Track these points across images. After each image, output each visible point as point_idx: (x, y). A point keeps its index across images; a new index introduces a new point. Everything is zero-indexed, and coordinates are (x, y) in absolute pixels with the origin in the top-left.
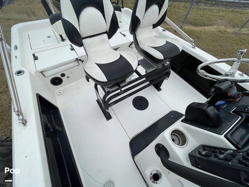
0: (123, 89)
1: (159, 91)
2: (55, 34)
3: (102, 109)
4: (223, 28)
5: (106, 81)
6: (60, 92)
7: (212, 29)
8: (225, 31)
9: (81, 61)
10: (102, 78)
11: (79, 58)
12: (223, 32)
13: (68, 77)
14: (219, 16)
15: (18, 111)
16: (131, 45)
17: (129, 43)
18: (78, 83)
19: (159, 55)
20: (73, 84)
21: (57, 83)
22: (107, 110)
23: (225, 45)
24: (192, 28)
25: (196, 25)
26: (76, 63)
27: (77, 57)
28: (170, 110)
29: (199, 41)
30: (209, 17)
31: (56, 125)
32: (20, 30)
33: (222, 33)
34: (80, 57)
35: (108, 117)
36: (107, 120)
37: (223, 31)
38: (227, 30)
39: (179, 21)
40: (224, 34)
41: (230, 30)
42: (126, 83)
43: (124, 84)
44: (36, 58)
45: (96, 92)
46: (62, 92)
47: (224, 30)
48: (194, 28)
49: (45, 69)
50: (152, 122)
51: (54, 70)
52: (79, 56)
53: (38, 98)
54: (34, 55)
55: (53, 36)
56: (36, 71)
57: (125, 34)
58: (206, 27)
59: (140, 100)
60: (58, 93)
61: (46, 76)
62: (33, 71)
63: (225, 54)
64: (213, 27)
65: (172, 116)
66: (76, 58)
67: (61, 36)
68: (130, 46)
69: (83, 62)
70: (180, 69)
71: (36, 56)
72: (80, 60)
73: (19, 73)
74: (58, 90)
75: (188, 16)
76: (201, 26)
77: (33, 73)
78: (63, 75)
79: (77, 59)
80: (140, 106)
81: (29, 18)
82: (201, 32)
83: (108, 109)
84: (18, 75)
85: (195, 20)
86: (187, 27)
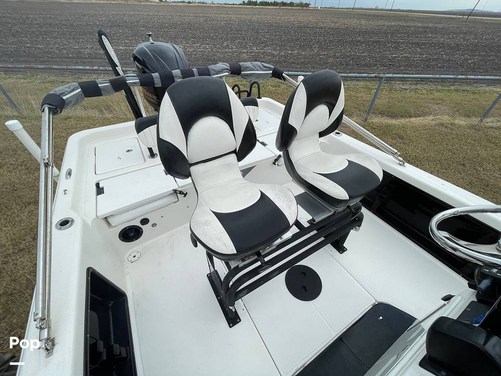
0: (266, 259)
1: (341, 253)
2: (140, 146)
3: (219, 298)
4: (446, 119)
5: (235, 252)
6: (133, 255)
7: (425, 122)
8: (452, 124)
9: (183, 193)
10: (227, 246)
11: (180, 189)
12: (449, 126)
13: (154, 225)
14: (433, 99)
15: (42, 319)
16: (276, 160)
17: (274, 157)
18: (173, 235)
19: (338, 192)
20: (163, 237)
21: (132, 236)
22: (231, 308)
23: (459, 149)
24: (387, 121)
25: (393, 116)
26: (173, 199)
27: (176, 187)
28: (373, 302)
29: (404, 143)
30: (415, 102)
31: (115, 343)
32: (82, 143)
33: (446, 127)
34: (181, 187)
35: (233, 319)
36: (230, 327)
37: (448, 124)
38: (456, 122)
39: (360, 111)
40: (452, 129)
41: (461, 121)
42: (274, 247)
43: (268, 250)
44: (100, 190)
45: (210, 264)
46: (138, 255)
47: (449, 122)
48: (391, 122)
49: (112, 212)
50: (336, 333)
51: (130, 212)
52: (180, 185)
53: (89, 278)
54: (98, 185)
55: (136, 149)
56: (95, 216)
57: (266, 142)
58: (413, 119)
59: (303, 275)
60: (131, 258)
61: (113, 224)
62: (90, 217)
63: (464, 165)
64: (427, 118)
65: (381, 318)
66: (173, 190)
67: (150, 150)
68: (274, 163)
69: (185, 195)
70: (379, 204)
71: (101, 186)
72: (181, 193)
73: (64, 223)
74: (131, 251)
75: (375, 102)
76: (402, 117)
77: (89, 222)
78: (145, 221)
79: (175, 191)
80: (303, 290)
81: (100, 116)
82: (404, 127)
83: (233, 305)
84: (62, 229)
85: (389, 107)
86: (376, 120)
